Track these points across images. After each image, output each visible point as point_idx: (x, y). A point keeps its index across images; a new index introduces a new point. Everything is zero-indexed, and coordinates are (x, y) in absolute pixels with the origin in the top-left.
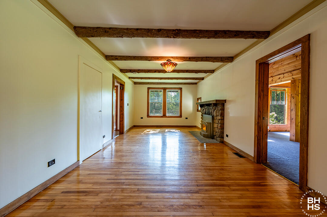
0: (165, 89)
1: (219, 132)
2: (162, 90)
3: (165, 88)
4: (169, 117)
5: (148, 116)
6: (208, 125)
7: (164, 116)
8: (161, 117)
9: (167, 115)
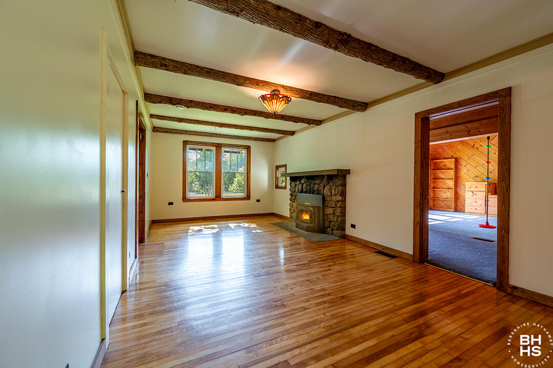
0: (218, 146)
1: (337, 221)
2: (214, 149)
3: (219, 144)
4: (227, 199)
5: (185, 199)
6: (314, 211)
7: (218, 197)
8: (213, 200)
9: (224, 195)
